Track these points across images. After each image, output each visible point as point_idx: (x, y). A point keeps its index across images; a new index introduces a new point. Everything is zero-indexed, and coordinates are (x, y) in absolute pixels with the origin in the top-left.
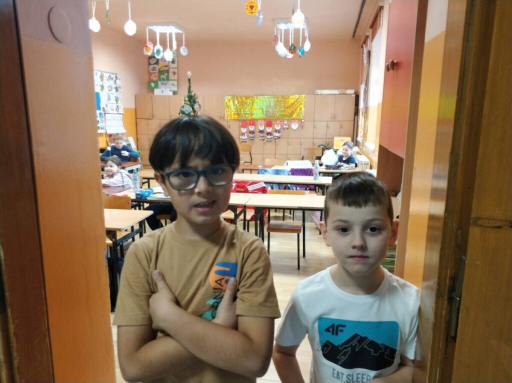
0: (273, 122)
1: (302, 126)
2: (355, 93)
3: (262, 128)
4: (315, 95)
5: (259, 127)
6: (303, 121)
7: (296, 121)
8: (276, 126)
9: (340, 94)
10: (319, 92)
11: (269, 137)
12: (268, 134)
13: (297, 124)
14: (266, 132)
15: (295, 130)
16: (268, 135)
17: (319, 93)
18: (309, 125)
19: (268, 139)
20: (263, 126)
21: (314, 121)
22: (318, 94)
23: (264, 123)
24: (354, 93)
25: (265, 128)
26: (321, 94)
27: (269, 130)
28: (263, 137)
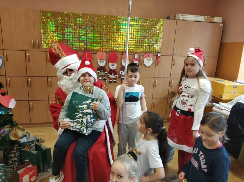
0: (119, 56)
1: (157, 62)
2: (223, 23)
3: (102, 64)
4: (177, 20)
5: (99, 61)
6: (159, 55)
7: (151, 55)
8: (123, 61)
9: (205, 22)
10: (181, 17)
11: (113, 77)
12: (112, 72)
13: (151, 59)
14: (108, 70)
15: (149, 67)
16: (111, 74)
17: (181, 19)
18: (165, 61)
19: (111, 79)
20: (105, 61)
21: (173, 56)
22: (179, 20)
23: (105, 56)
24: (221, 22)
25: (106, 64)
26: (183, 20)
27: (113, 66)
28: (104, 76)
